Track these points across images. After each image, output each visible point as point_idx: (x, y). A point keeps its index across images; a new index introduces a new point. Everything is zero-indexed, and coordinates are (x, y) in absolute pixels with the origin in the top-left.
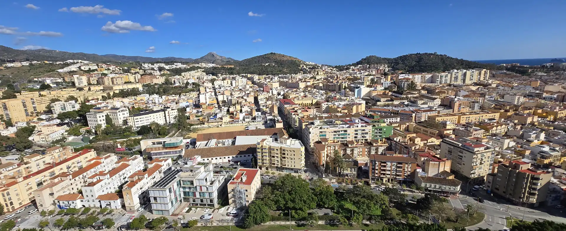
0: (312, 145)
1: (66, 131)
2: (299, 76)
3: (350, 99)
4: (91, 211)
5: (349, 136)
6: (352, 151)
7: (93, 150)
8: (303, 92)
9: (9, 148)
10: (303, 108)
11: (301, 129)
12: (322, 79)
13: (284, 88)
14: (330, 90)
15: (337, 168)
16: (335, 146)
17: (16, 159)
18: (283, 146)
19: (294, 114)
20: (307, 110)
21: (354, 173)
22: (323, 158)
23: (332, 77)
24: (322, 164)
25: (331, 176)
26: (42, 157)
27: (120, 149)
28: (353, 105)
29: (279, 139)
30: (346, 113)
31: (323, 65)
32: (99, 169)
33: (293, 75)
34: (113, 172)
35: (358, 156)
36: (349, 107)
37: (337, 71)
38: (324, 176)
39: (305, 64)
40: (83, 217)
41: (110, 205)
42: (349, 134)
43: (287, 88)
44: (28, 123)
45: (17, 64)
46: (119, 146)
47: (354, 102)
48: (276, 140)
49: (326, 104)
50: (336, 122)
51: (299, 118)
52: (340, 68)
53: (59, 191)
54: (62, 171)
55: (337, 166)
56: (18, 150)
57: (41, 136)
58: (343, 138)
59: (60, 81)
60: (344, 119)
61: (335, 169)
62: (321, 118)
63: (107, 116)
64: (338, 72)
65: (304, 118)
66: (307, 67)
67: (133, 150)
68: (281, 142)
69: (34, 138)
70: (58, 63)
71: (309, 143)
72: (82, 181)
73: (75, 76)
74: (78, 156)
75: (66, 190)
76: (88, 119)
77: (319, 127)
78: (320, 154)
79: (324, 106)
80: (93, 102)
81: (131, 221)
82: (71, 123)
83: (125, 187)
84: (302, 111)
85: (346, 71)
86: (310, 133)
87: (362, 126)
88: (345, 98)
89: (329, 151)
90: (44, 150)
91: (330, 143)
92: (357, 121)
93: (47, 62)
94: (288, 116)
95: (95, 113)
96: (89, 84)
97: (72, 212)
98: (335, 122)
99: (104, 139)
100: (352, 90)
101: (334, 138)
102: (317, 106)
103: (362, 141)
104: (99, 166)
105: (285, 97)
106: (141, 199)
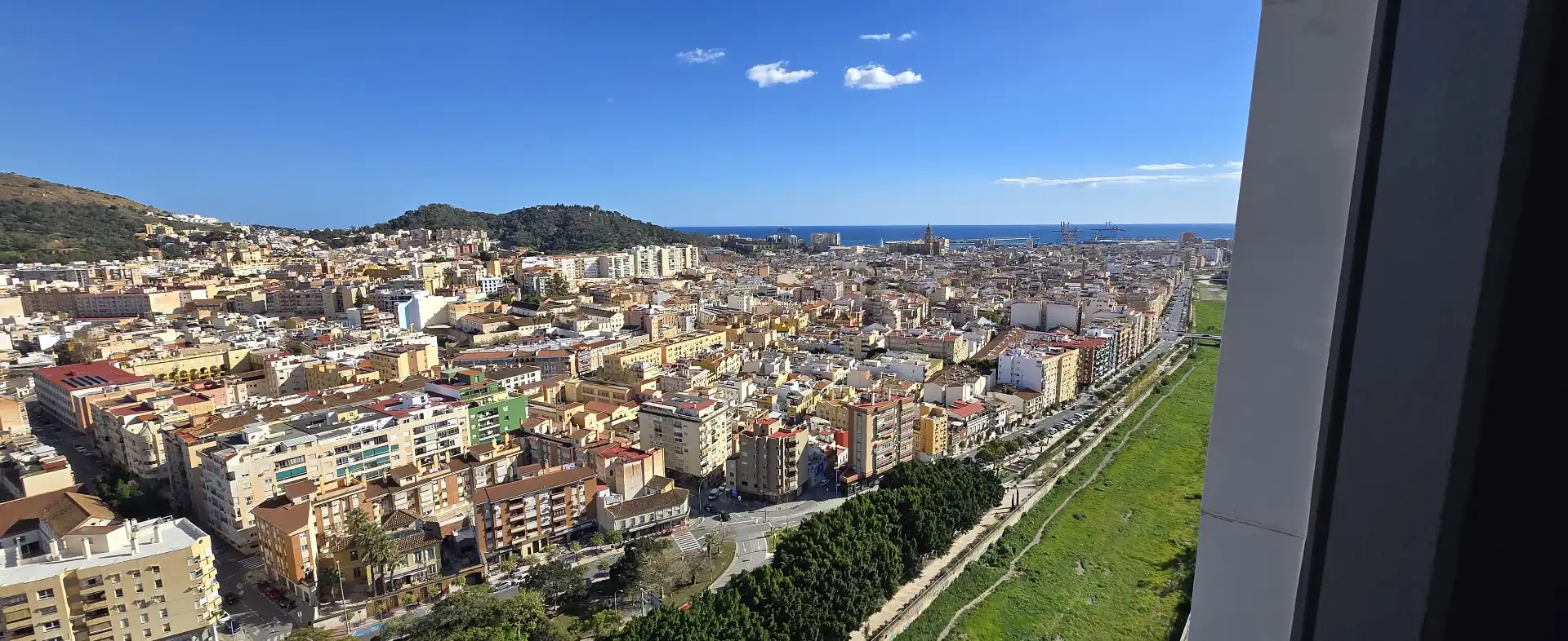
0: (247, 519)
2: (143, 268)
3: (382, 334)
5: (395, 453)
6: (415, 495)
8: (175, 326)
10: (184, 390)
11: (184, 474)
12: (263, 277)
13: (56, 318)
14: (299, 313)
15: (368, 568)
16: (348, 500)
18: (89, 563)
19: (137, 421)
20: (205, 393)
21: (428, 564)
22: (305, 554)
23: (305, 269)
24: (301, 575)
25: (345, 604)
28: (397, 351)
29: (54, 546)
30: (377, 382)
31: (257, 227)
33: (110, 266)
35: (438, 507)
36: (384, 359)
37: (323, 248)
38: (316, 617)
39: (169, 224)
42: (395, 447)
43: (78, 316)
47: (398, 343)
48: (35, 550)
49: (291, 363)
50: (340, 416)
51: (166, 433)
52: (332, 239)
55: (366, 563)
58: (374, 464)
60: (370, 402)
61: (359, 574)
62: (272, 414)
64: (324, 252)
65: (190, 425)
66: (183, 234)
68: (68, 553)
71: (229, 517)
77: (271, 448)
78: (288, 543)
79: (283, 369)
84: (179, 402)
85: (354, 249)
86: (230, 477)
87: (436, 413)
88: (364, 334)
89: (326, 523)
91: (327, 492)
92: (417, 401)
94: (101, 432)
98: (335, 418)
100: (388, 306)
101: (341, 472)
102: (250, 374)
103: (442, 458)
105: (63, 353)
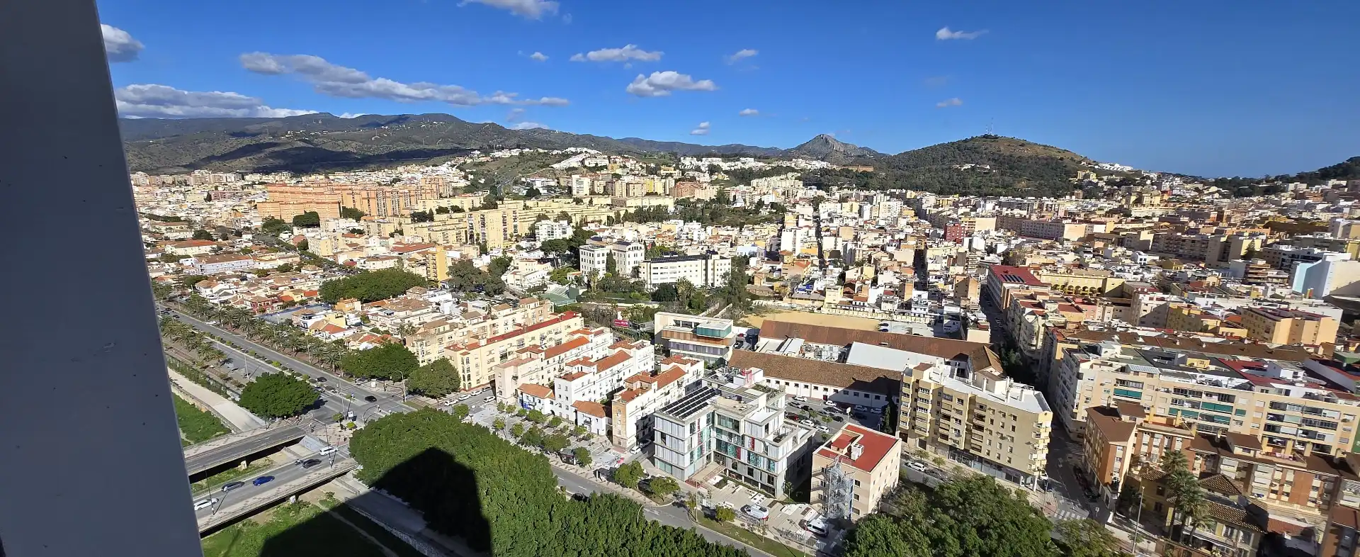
0: (1081, 414)
1: (548, 274)
2: (1068, 204)
3: (1265, 293)
4: (561, 426)
5: (1238, 418)
6: (1248, 470)
7: (580, 315)
8: (1076, 251)
9: (479, 288)
10: (1067, 300)
11: (1049, 361)
12: (1156, 220)
13: (1009, 234)
14: (1179, 256)
15: (1171, 510)
16: (1171, 439)
17: (483, 308)
18: (982, 394)
19: (1032, 313)
20: (1081, 306)
21: (1239, 545)
22: (1117, 465)
23: (1197, 216)
24: (1108, 479)
25: (1138, 526)
26: (512, 312)
27: (620, 321)
28: (1280, 315)
29: (971, 375)
30: (1241, 340)
31: (1164, 174)
32: (584, 351)
33: (1047, 201)
34: (604, 363)
35: (1273, 496)
36: (1260, 320)
37: (1224, 196)
38: (1110, 520)
39: (1094, 170)
40: (549, 432)
41: (589, 423)
42: (1241, 412)
43: (1020, 235)
44: (504, 252)
45: (505, 154)
46: (620, 318)
47: (1286, 306)
48: (962, 373)
49: (1158, 299)
50: (1190, 361)
51: (1047, 327)
52: (1237, 188)
53: (523, 376)
54: (533, 343)
55: (1170, 505)
56: (487, 294)
57: (517, 277)
58: (1211, 419)
59: (553, 183)
60: (1227, 358)
61: (1160, 511)
62: (1127, 338)
63: (610, 255)
64: (1226, 200)
65: (1064, 327)
66: (1102, 179)
67: (641, 329)
68: (977, 384)
69: (508, 278)
70: (555, 152)
71: (1070, 407)
72: (557, 367)
73: (575, 177)
74: (556, 321)
75: (534, 376)
76: (581, 256)
77: (1118, 365)
78: (1106, 449)
79: (1148, 303)
80: (592, 227)
81: (617, 466)
82: (557, 260)
83: (618, 396)
84: (1062, 308)
85: (1262, 199)
86: (1079, 376)
87: (1308, 396)
88: (1244, 288)
89: (1144, 449)
90: (517, 301)
91: (1154, 423)
92: (1287, 374)
93: (541, 151)
94: (1010, 314)
95: (594, 247)
96: (593, 193)
97: (536, 417)
98: (1183, 360)
99: (599, 298)
100: (1284, 264)
101: (1172, 411)
102: (1119, 300)
103: (1299, 447)
104: (585, 346)
105: (1007, 258)
106: (640, 428)
